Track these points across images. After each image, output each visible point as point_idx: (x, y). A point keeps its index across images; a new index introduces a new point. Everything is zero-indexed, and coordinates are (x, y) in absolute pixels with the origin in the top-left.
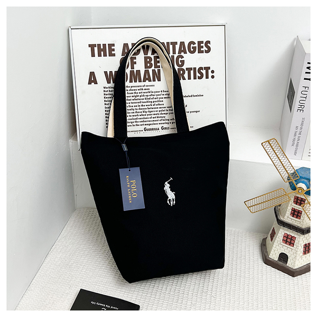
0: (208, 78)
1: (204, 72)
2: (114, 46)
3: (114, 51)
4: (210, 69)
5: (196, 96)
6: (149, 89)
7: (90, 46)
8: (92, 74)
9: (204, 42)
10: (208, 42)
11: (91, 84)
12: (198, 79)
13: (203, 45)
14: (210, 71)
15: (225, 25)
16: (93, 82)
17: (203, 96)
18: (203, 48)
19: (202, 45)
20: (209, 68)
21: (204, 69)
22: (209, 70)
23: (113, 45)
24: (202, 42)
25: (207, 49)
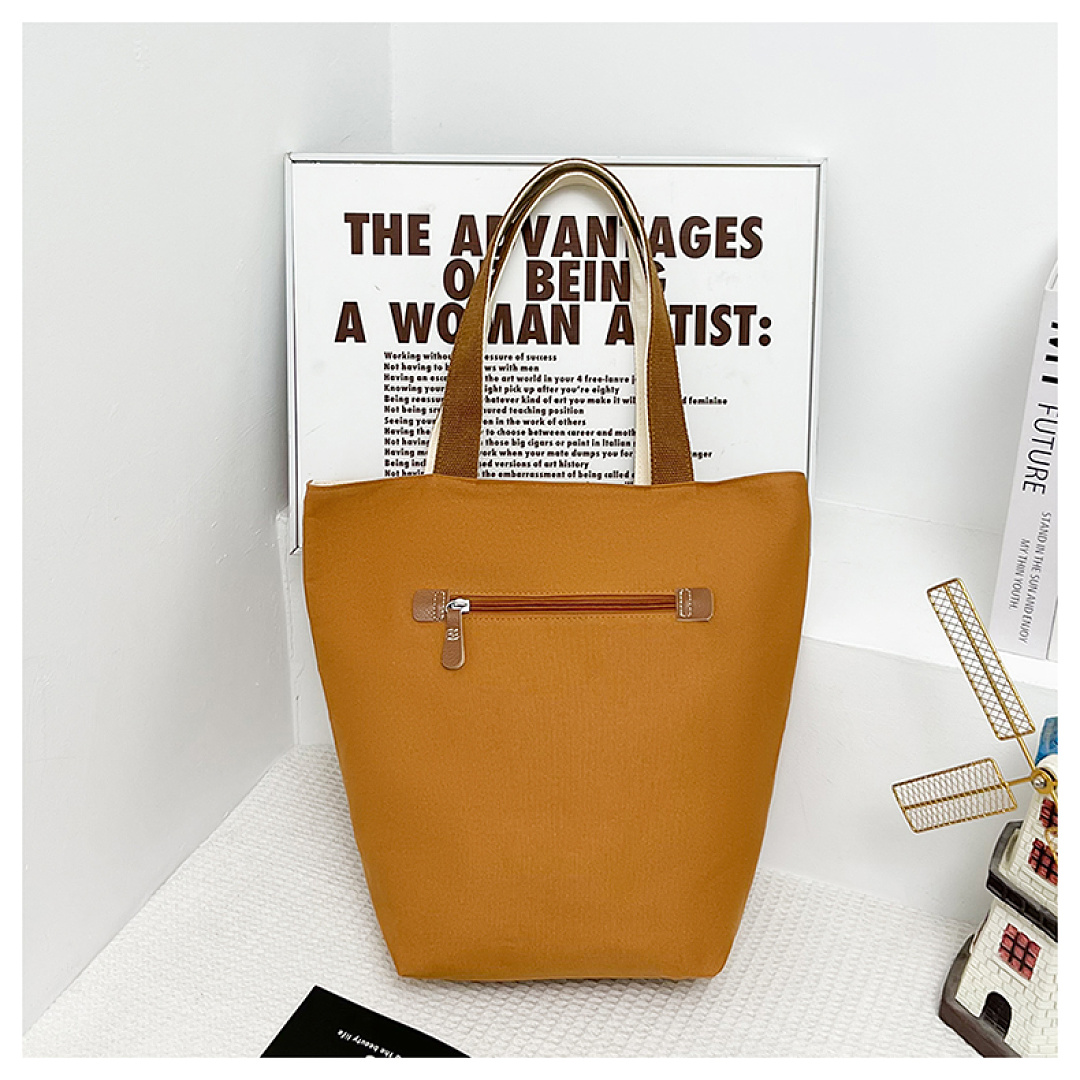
0: (748, 344)
1: (734, 321)
2: (428, 222)
3: (427, 237)
4: (755, 313)
5: (701, 401)
6: (537, 369)
7: (348, 217)
8: (350, 309)
9: (740, 223)
10: (756, 221)
11: (344, 341)
12: (712, 343)
13: (736, 230)
14: (754, 320)
15: (819, 166)
16: (350, 336)
17: (725, 402)
18: (734, 240)
19: (730, 229)
20: (753, 309)
21: (735, 313)
22: (752, 317)
23: (426, 219)
24: (733, 221)
25: (748, 246)
